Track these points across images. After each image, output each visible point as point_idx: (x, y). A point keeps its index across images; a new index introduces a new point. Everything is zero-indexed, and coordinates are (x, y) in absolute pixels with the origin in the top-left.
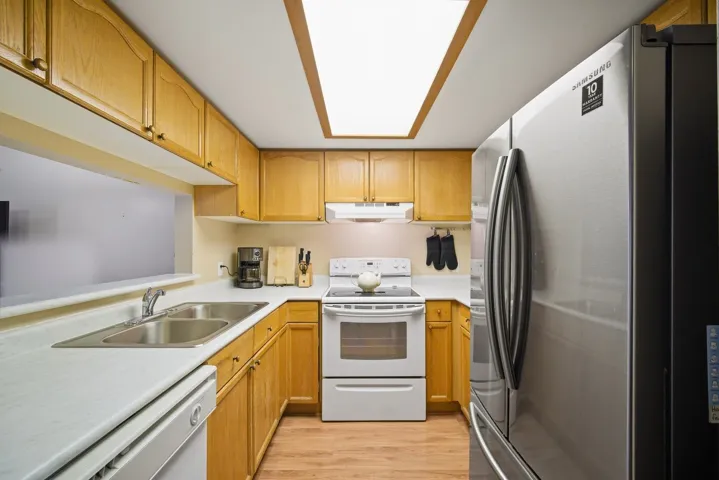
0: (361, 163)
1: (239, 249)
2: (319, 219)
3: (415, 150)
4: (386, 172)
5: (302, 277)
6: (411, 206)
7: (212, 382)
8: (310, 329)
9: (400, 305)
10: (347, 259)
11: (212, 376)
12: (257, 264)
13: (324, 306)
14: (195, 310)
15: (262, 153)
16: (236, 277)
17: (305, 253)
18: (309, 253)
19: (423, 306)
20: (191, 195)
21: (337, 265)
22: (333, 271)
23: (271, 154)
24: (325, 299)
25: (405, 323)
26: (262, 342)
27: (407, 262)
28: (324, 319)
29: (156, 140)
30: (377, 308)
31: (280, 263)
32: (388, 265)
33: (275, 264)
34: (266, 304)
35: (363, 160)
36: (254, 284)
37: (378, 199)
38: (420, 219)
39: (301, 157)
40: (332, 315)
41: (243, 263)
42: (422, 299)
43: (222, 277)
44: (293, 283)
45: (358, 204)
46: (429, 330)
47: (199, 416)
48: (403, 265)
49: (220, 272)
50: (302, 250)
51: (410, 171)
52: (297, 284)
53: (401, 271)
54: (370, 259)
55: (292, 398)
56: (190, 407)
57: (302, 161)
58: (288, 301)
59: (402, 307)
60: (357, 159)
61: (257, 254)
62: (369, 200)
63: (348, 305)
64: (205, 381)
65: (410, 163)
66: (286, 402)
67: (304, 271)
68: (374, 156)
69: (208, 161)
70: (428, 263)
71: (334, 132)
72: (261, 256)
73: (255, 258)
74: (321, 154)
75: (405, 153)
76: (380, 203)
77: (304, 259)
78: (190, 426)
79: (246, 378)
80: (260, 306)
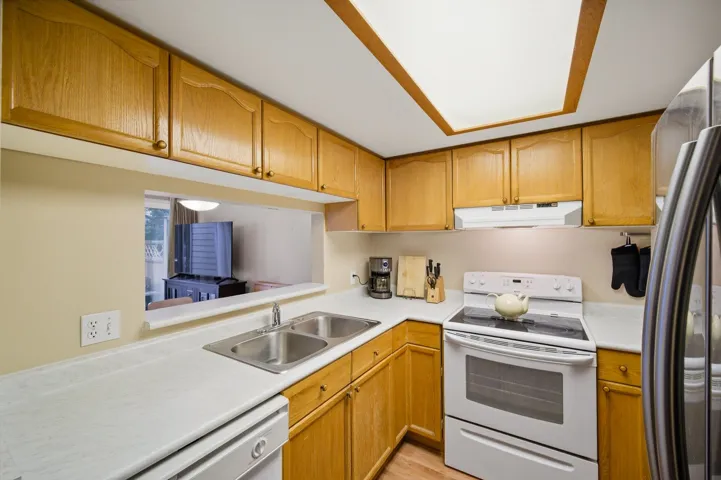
0: (500, 156)
1: (371, 259)
2: (446, 229)
3: (581, 126)
4: (536, 162)
5: (431, 292)
6: (578, 205)
7: (284, 415)
8: (431, 355)
9: (552, 347)
10: (486, 273)
11: (284, 408)
12: (387, 275)
13: (445, 332)
14: (317, 321)
15: (388, 163)
16: (366, 286)
17: (434, 265)
18: (438, 265)
19: (593, 356)
20: (322, 214)
21: (472, 280)
22: (467, 287)
23: (397, 162)
24: (447, 324)
25: (560, 375)
26: (364, 367)
27: (576, 282)
28: (446, 347)
29: (265, 177)
30: (515, 346)
31: (410, 274)
32: (545, 285)
33: (405, 275)
34: (379, 323)
35: (502, 153)
36: (384, 295)
37: (522, 199)
38: (593, 224)
39: (426, 161)
40: (456, 345)
41: (373, 274)
42: (591, 344)
43: (355, 285)
44: (423, 296)
45: (495, 207)
46: (604, 394)
47: (262, 450)
48: (571, 286)
49: (353, 281)
50: (431, 261)
51: (575, 156)
52: (425, 298)
53: (564, 294)
54: (517, 276)
55: (413, 426)
56: (254, 439)
57: (429, 164)
58: (407, 320)
59: (554, 351)
60: (493, 152)
61: (385, 265)
62: (511, 201)
63: (475, 335)
64: (277, 412)
65: (575, 145)
66: (406, 427)
67: (433, 285)
68: (516, 144)
69: (321, 184)
70: (615, 286)
71: (455, 127)
72: (390, 267)
73: (385, 270)
74: (449, 153)
75: (565, 134)
76: (528, 205)
77: (434, 272)
78: (252, 459)
79: (342, 405)
80: (373, 324)
